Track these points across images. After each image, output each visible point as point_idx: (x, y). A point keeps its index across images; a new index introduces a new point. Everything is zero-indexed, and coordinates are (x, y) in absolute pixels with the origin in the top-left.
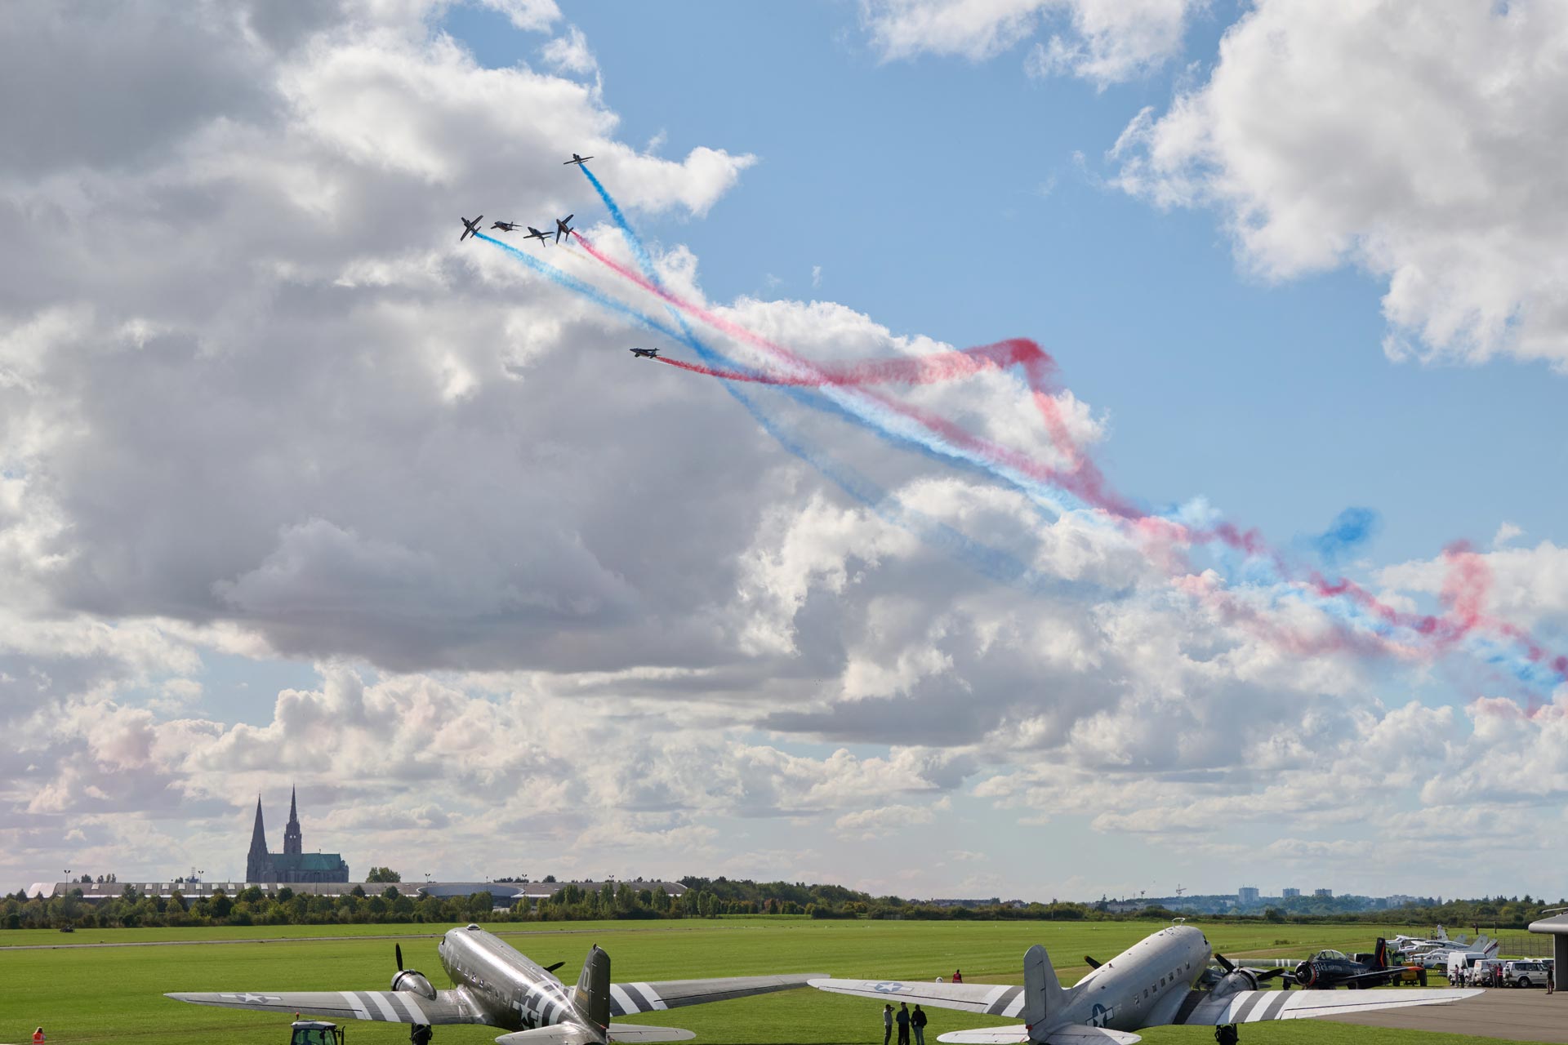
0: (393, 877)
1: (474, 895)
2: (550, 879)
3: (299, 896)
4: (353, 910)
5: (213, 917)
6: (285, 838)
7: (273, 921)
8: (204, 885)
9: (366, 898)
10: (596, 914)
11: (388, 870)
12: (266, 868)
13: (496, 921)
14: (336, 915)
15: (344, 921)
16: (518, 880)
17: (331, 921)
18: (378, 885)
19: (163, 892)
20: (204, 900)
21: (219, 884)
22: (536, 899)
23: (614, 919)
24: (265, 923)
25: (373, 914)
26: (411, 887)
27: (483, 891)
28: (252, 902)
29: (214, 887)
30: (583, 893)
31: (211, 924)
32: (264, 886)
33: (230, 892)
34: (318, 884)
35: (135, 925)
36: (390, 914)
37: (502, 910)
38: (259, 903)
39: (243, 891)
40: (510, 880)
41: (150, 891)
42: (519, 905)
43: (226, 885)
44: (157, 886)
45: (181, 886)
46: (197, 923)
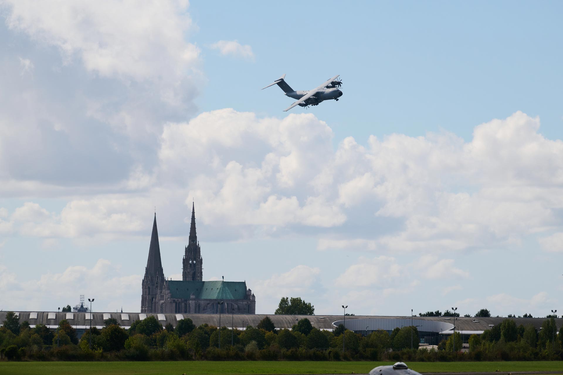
0: (308, 309)
1: (397, 330)
2: (484, 314)
3: (201, 328)
4: (260, 345)
5: (105, 350)
6: (184, 263)
7: (172, 357)
8: (95, 315)
9: (276, 332)
10: (536, 354)
11: (300, 300)
12: (162, 297)
13: (422, 360)
14: (242, 350)
15: (251, 357)
16: (447, 314)
17: (237, 357)
18: (289, 317)
19: (49, 322)
20: (94, 331)
21: (111, 314)
22: (467, 337)
23: (557, 359)
24: (163, 358)
25: (283, 350)
26: (326, 320)
27: (408, 325)
28: (148, 335)
29: (106, 317)
30: (522, 330)
31: (102, 358)
32: (161, 317)
33: (124, 322)
34: (222, 315)
35: (19, 358)
36: (302, 350)
37: (429, 347)
38: (157, 335)
39: (138, 322)
40: (438, 314)
41: (35, 321)
42: (448, 342)
43: (119, 315)
44: (42, 315)
45: (69, 316)
46: (88, 357)
